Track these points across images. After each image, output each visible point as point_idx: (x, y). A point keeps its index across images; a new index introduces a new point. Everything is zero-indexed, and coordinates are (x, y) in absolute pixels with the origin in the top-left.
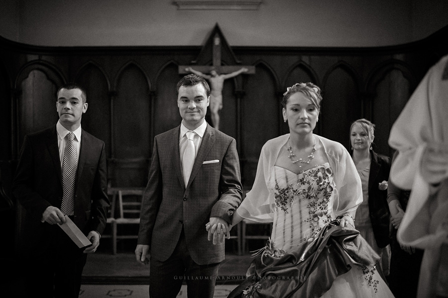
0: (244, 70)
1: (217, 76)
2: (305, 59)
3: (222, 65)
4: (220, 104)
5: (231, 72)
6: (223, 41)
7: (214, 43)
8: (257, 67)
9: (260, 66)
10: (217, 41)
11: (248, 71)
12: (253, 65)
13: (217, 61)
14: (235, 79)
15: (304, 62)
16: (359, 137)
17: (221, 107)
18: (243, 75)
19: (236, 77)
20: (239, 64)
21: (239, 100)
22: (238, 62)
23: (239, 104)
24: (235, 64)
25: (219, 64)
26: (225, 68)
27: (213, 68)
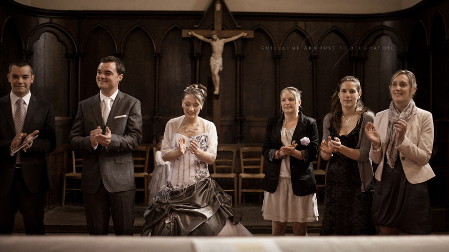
0: (243, 34)
1: (218, 40)
2: (301, 24)
3: (223, 29)
4: (221, 66)
5: (231, 37)
6: (224, 7)
7: (216, 9)
8: (255, 31)
9: (259, 31)
10: (218, 7)
11: (247, 36)
12: (252, 30)
13: (218, 26)
14: (235, 43)
15: (299, 27)
16: (287, 102)
17: (222, 69)
18: (242, 39)
19: (236, 40)
20: (239, 29)
21: (238, 62)
22: (238, 27)
23: (238, 66)
24: (235, 28)
25: (220, 28)
26: (225, 33)
27: (214, 32)
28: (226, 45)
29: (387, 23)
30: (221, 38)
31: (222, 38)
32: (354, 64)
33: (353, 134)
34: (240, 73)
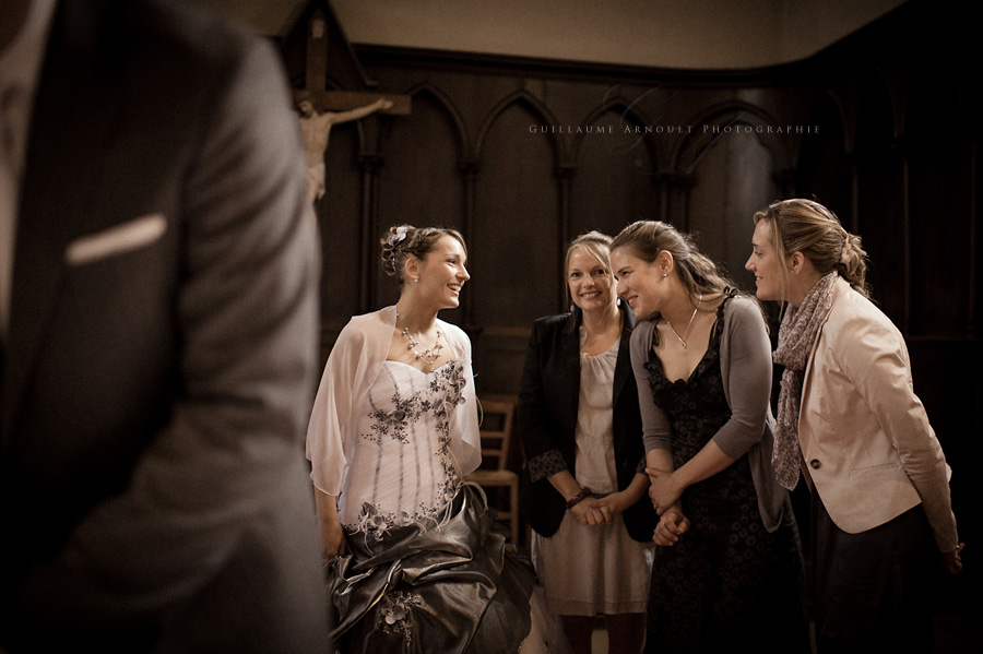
0: (383, 104)
1: (315, 115)
2: (534, 87)
3: (329, 88)
4: (320, 186)
5: (350, 108)
6: (334, 30)
7: (311, 34)
8: (414, 98)
9: (423, 98)
10: (318, 29)
11: (391, 108)
12: (405, 93)
13: (316, 79)
14: (360, 125)
15: (527, 93)
17: (322, 192)
18: (380, 117)
19: (363, 119)
20: (372, 89)
21: (367, 178)
22: (369, 83)
23: (367, 186)
24: (360, 87)
25: (321, 86)
26: (335, 97)
27: (306, 93)
28: (336, 130)
29: (750, 96)
30: (322, 110)
31: (326, 111)
32: (664, 194)
33: (700, 371)
34: (371, 206)
